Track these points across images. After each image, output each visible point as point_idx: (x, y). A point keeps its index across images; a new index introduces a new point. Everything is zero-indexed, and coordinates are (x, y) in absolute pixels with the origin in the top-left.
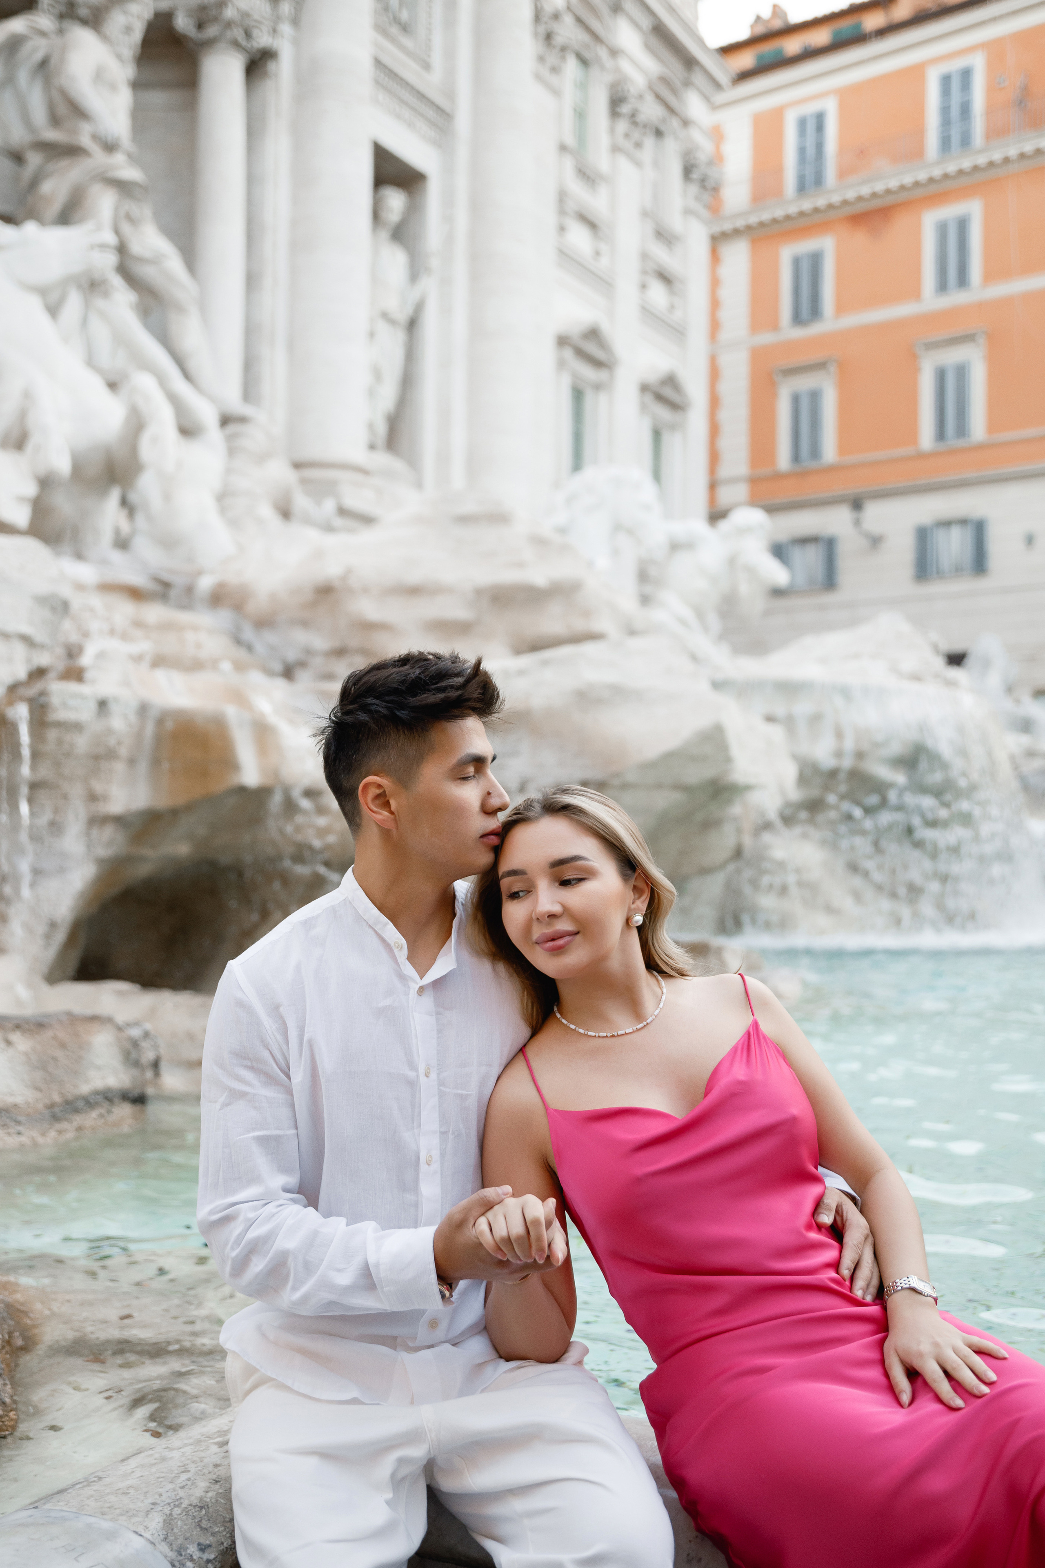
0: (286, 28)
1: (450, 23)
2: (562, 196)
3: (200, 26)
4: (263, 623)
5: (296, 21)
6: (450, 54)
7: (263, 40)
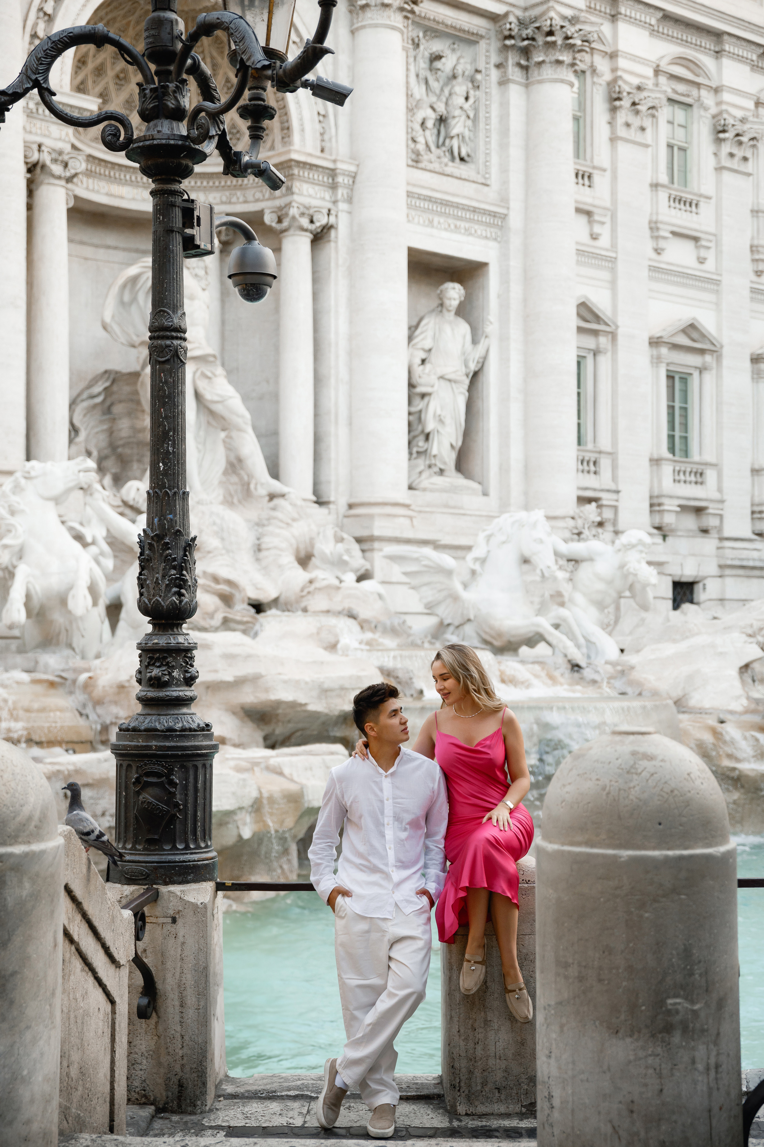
0: (343, 206)
1: (504, 146)
2: (654, 227)
3: (280, 221)
4: (98, 703)
5: (350, 200)
6: (504, 170)
7: (322, 220)
